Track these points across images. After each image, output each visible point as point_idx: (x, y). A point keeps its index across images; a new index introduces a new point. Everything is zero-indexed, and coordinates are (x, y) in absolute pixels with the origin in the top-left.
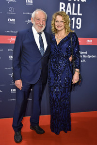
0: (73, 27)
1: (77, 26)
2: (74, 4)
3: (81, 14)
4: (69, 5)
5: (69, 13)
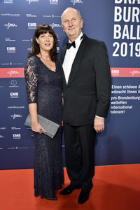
0: (131, 55)
1: (136, 54)
2: (132, 26)
4: (126, 27)
5: (126, 37)
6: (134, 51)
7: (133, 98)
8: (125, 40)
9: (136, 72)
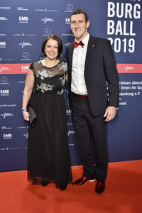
1: (130, 50)
2: (125, 22)
3: (134, 34)
5: (119, 33)
6: (128, 47)
7: (127, 94)
8: (119, 36)
9: (130, 68)
